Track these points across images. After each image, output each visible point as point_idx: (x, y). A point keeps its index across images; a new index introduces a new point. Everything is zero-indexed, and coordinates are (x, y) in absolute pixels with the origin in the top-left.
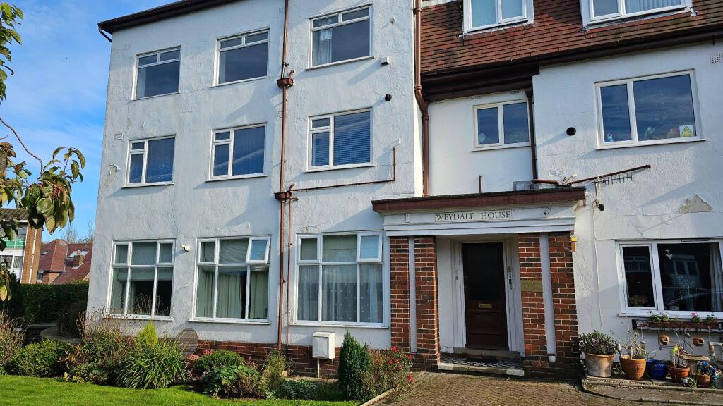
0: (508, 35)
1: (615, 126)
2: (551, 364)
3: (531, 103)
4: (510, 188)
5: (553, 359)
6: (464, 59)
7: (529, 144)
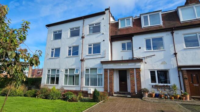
0: (127, 29)
1: (148, 47)
2: (136, 95)
3: (132, 42)
4: (128, 59)
5: (136, 93)
6: (119, 33)
7: (132, 50)
